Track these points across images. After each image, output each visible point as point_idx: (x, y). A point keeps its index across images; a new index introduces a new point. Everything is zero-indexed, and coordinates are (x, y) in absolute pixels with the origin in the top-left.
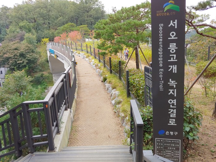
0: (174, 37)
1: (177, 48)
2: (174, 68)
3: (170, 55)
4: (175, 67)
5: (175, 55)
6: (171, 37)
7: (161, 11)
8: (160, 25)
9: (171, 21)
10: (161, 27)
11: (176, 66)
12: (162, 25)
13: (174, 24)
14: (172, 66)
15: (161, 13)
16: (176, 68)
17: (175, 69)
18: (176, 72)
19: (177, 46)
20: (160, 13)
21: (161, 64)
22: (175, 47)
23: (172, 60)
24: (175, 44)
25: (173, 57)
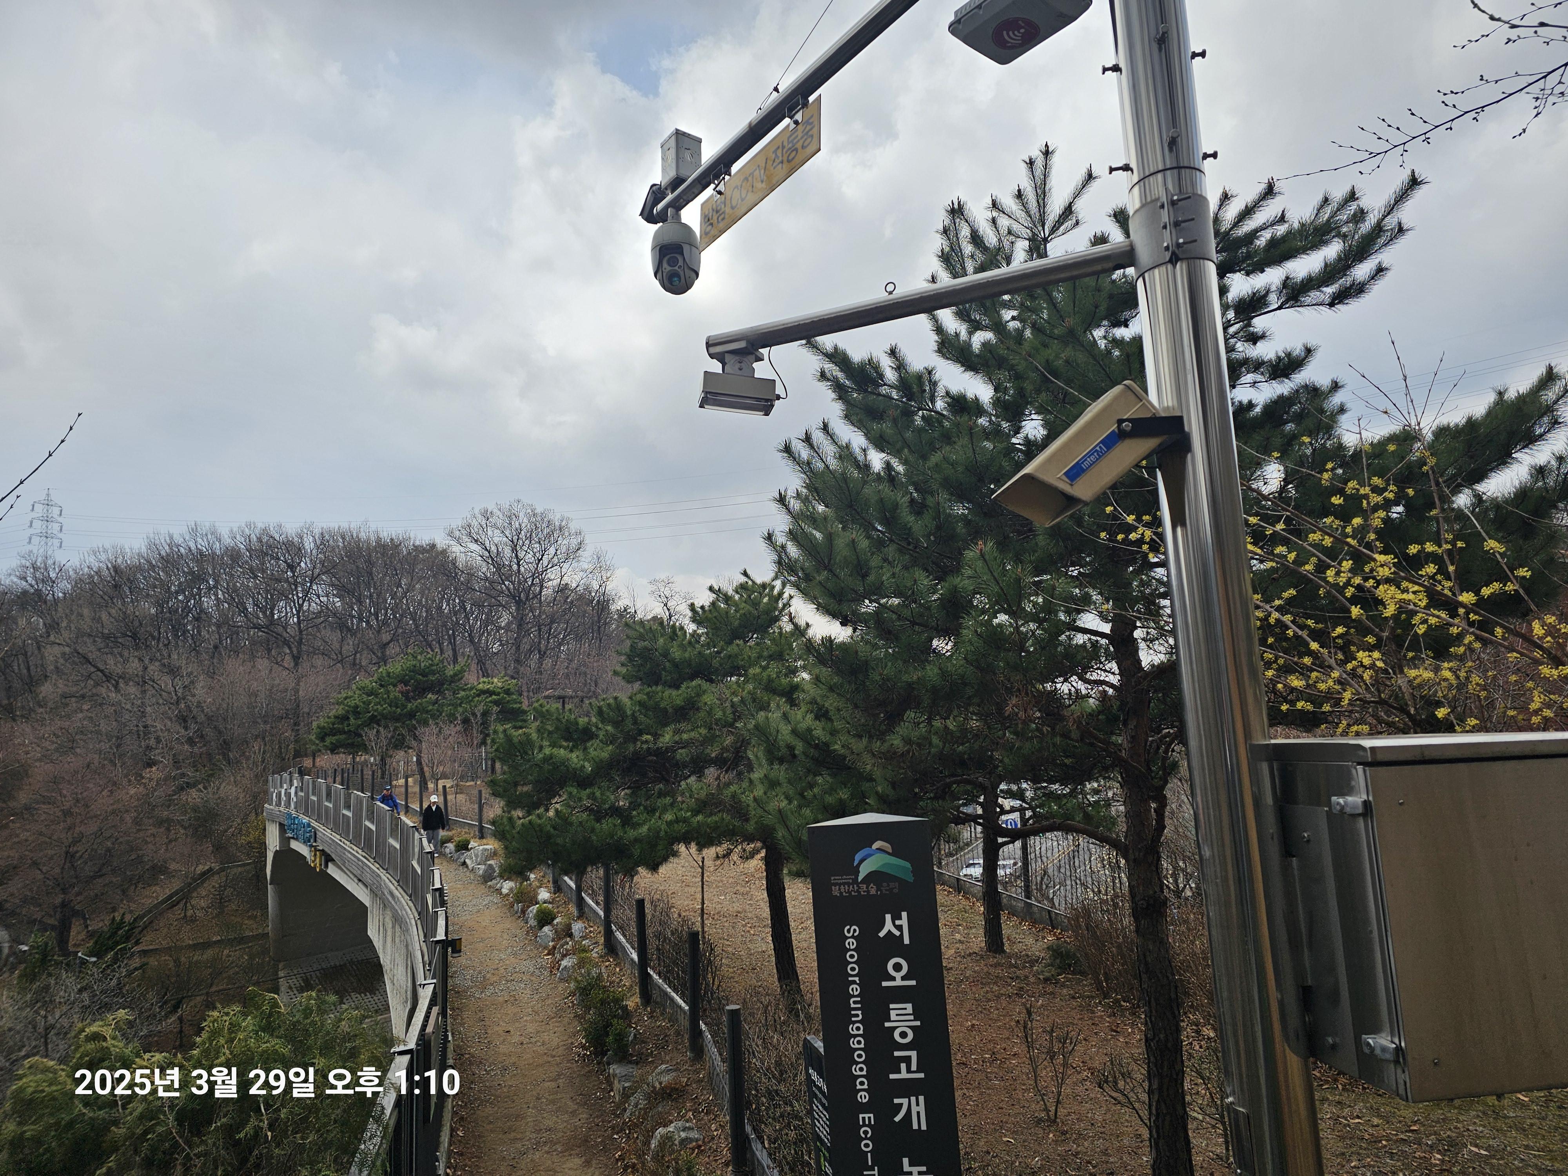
0: (903, 978)
1: (918, 1023)
2: (914, 1110)
3: (896, 1054)
4: (918, 1104)
5: (913, 1054)
6: (894, 979)
7: (848, 878)
8: (849, 931)
9: (888, 917)
10: (853, 937)
11: (921, 1098)
12: (855, 931)
13: (899, 928)
14: (905, 1101)
15: (849, 884)
16: (922, 1108)
17: (918, 1113)
18: (924, 1127)
19: (916, 1015)
20: (844, 884)
21: (863, 1093)
22: (912, 1017)
23: (904, 1075)
24: (909, 1007)
25: (908, 1060)
